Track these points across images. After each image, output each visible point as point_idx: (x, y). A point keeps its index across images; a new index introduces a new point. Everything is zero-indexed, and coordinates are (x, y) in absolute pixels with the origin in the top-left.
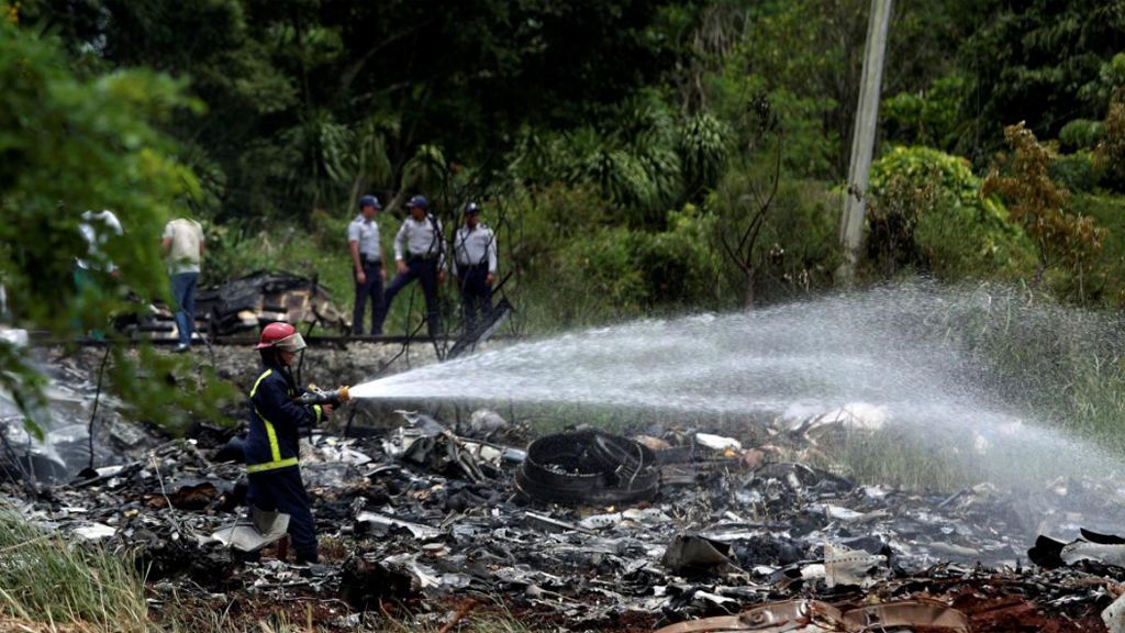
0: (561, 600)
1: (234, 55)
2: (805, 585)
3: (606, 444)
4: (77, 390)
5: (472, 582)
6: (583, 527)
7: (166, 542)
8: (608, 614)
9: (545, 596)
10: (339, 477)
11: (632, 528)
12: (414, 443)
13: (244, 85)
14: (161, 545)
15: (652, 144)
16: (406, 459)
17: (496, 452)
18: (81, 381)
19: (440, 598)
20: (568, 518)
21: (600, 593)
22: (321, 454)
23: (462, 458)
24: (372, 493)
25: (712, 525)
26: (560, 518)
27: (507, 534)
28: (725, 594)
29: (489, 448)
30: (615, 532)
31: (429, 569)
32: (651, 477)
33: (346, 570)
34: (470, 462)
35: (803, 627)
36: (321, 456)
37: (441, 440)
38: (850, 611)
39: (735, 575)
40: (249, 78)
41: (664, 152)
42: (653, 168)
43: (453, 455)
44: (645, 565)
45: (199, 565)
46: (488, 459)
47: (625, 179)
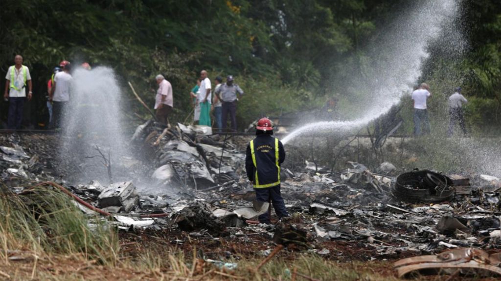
0: (382, 244)
1: (328, 29)
2: (491, 240)
3: (432, 177)
4: (230, 152)
5: (342, 235)
6: (413, 212)
7: (195, 214)
8: (396, 251)
9: (374, 242)
10: (319, 188)
11: (434, 213)
12: (353, 175)
13: (331, 41)
14: (193, 215)
15: (490, 66)
16: (349, 182)
17: (389, 180)
18: (233, 149)
19: (324, 242)
20: (407, 208)
21: (402, 241)
22: (313, 179)
23: (373, 182)
24: (331, 195)
25: (470, 212)
26: (403, 208)
27: (374, 214)
28: (453, 243)
29: (386, 178)
30: (426, 214)
31: (323, 229)
32: (450, 191)
33: (277, 229)
34: (377, 183)
35: (468, 262)
36: (313, 180)
37: (364, 174)
38: (493, 254)
39: (460, 235)
40: (333, 39)
41: (495, 69)
42: (490, 75)
43: (370, 180)
44: (429, 229)
45: (210, 225)
46: (386, 182)
47: (479, 79)
